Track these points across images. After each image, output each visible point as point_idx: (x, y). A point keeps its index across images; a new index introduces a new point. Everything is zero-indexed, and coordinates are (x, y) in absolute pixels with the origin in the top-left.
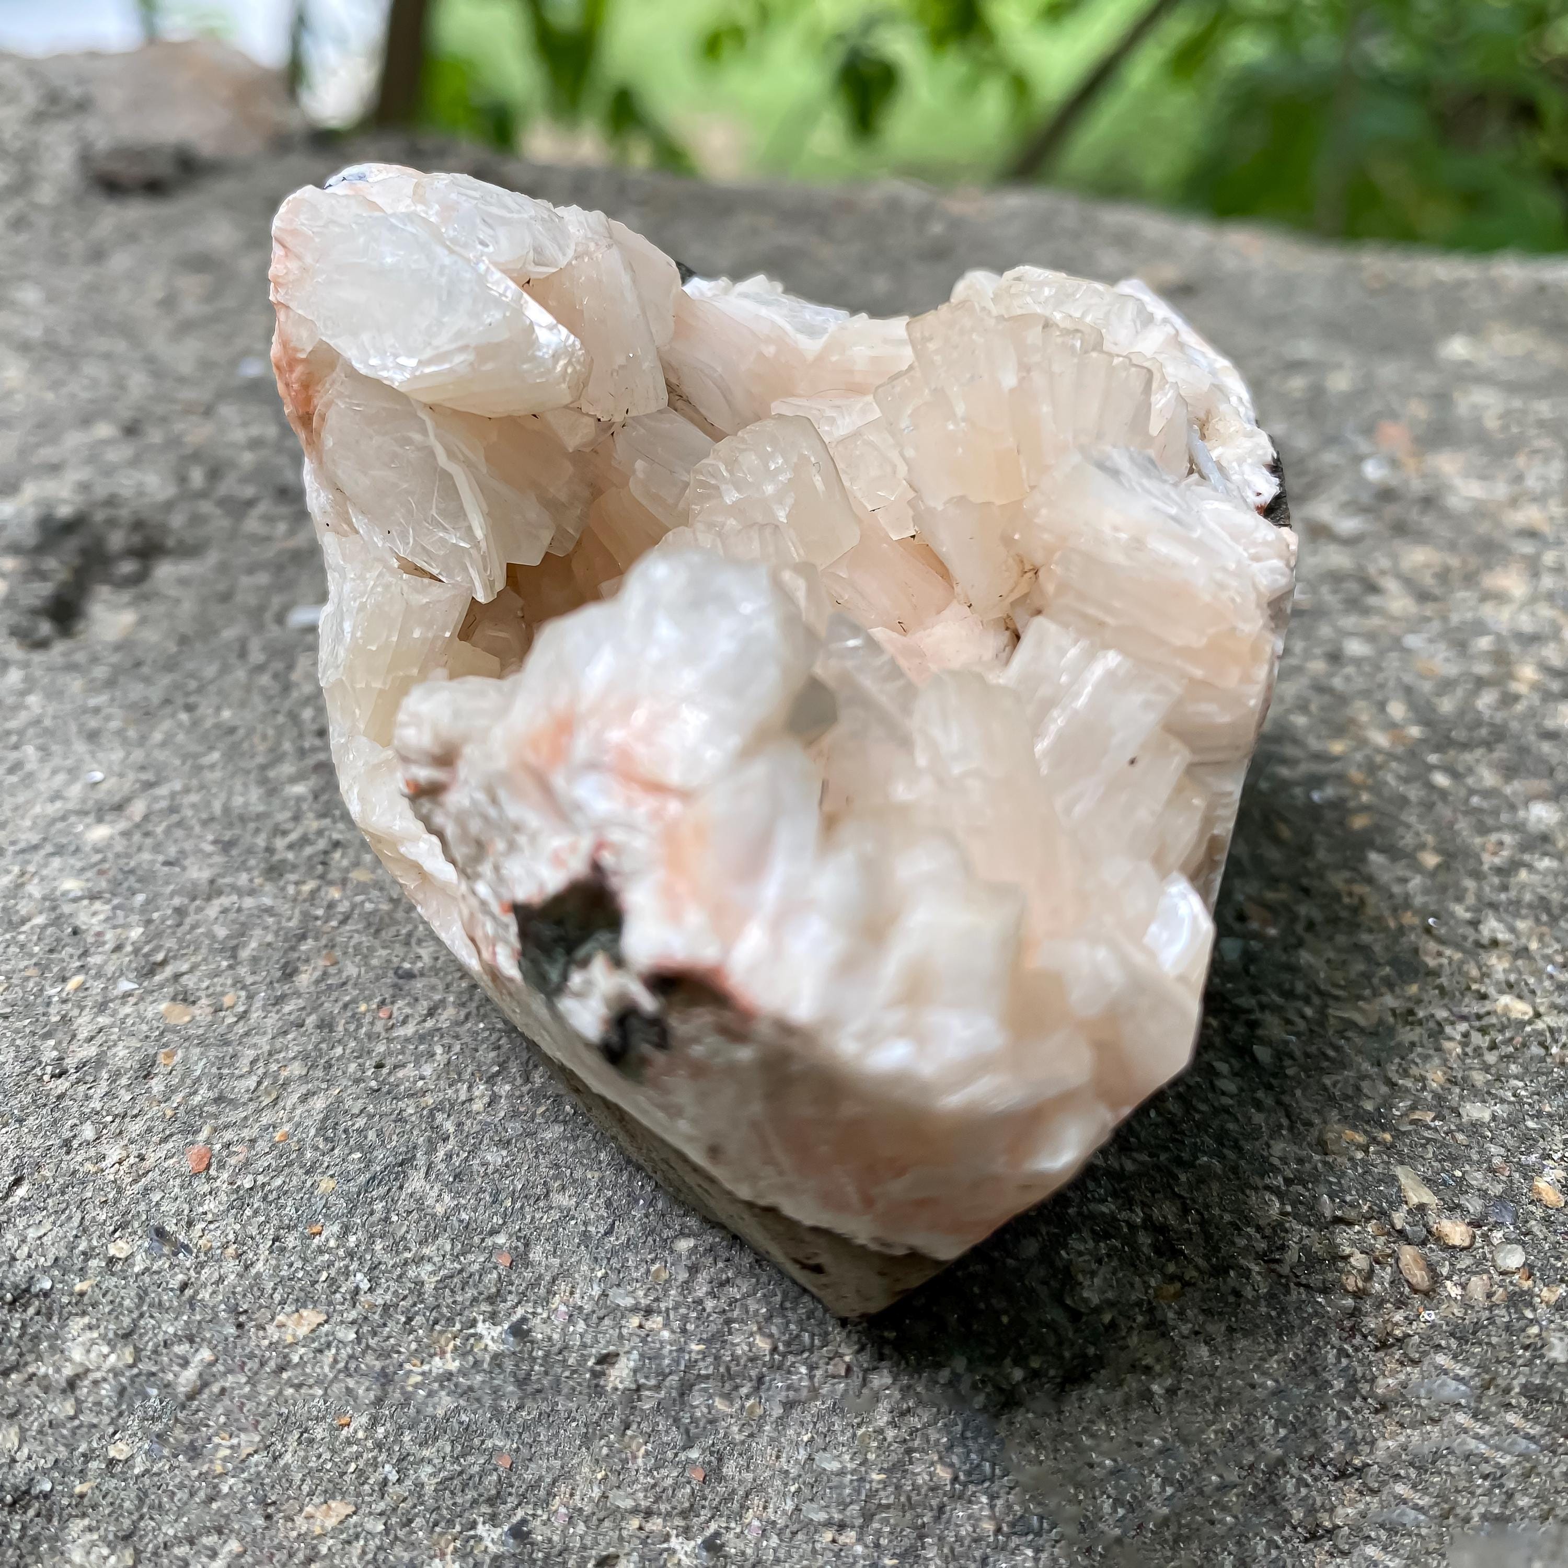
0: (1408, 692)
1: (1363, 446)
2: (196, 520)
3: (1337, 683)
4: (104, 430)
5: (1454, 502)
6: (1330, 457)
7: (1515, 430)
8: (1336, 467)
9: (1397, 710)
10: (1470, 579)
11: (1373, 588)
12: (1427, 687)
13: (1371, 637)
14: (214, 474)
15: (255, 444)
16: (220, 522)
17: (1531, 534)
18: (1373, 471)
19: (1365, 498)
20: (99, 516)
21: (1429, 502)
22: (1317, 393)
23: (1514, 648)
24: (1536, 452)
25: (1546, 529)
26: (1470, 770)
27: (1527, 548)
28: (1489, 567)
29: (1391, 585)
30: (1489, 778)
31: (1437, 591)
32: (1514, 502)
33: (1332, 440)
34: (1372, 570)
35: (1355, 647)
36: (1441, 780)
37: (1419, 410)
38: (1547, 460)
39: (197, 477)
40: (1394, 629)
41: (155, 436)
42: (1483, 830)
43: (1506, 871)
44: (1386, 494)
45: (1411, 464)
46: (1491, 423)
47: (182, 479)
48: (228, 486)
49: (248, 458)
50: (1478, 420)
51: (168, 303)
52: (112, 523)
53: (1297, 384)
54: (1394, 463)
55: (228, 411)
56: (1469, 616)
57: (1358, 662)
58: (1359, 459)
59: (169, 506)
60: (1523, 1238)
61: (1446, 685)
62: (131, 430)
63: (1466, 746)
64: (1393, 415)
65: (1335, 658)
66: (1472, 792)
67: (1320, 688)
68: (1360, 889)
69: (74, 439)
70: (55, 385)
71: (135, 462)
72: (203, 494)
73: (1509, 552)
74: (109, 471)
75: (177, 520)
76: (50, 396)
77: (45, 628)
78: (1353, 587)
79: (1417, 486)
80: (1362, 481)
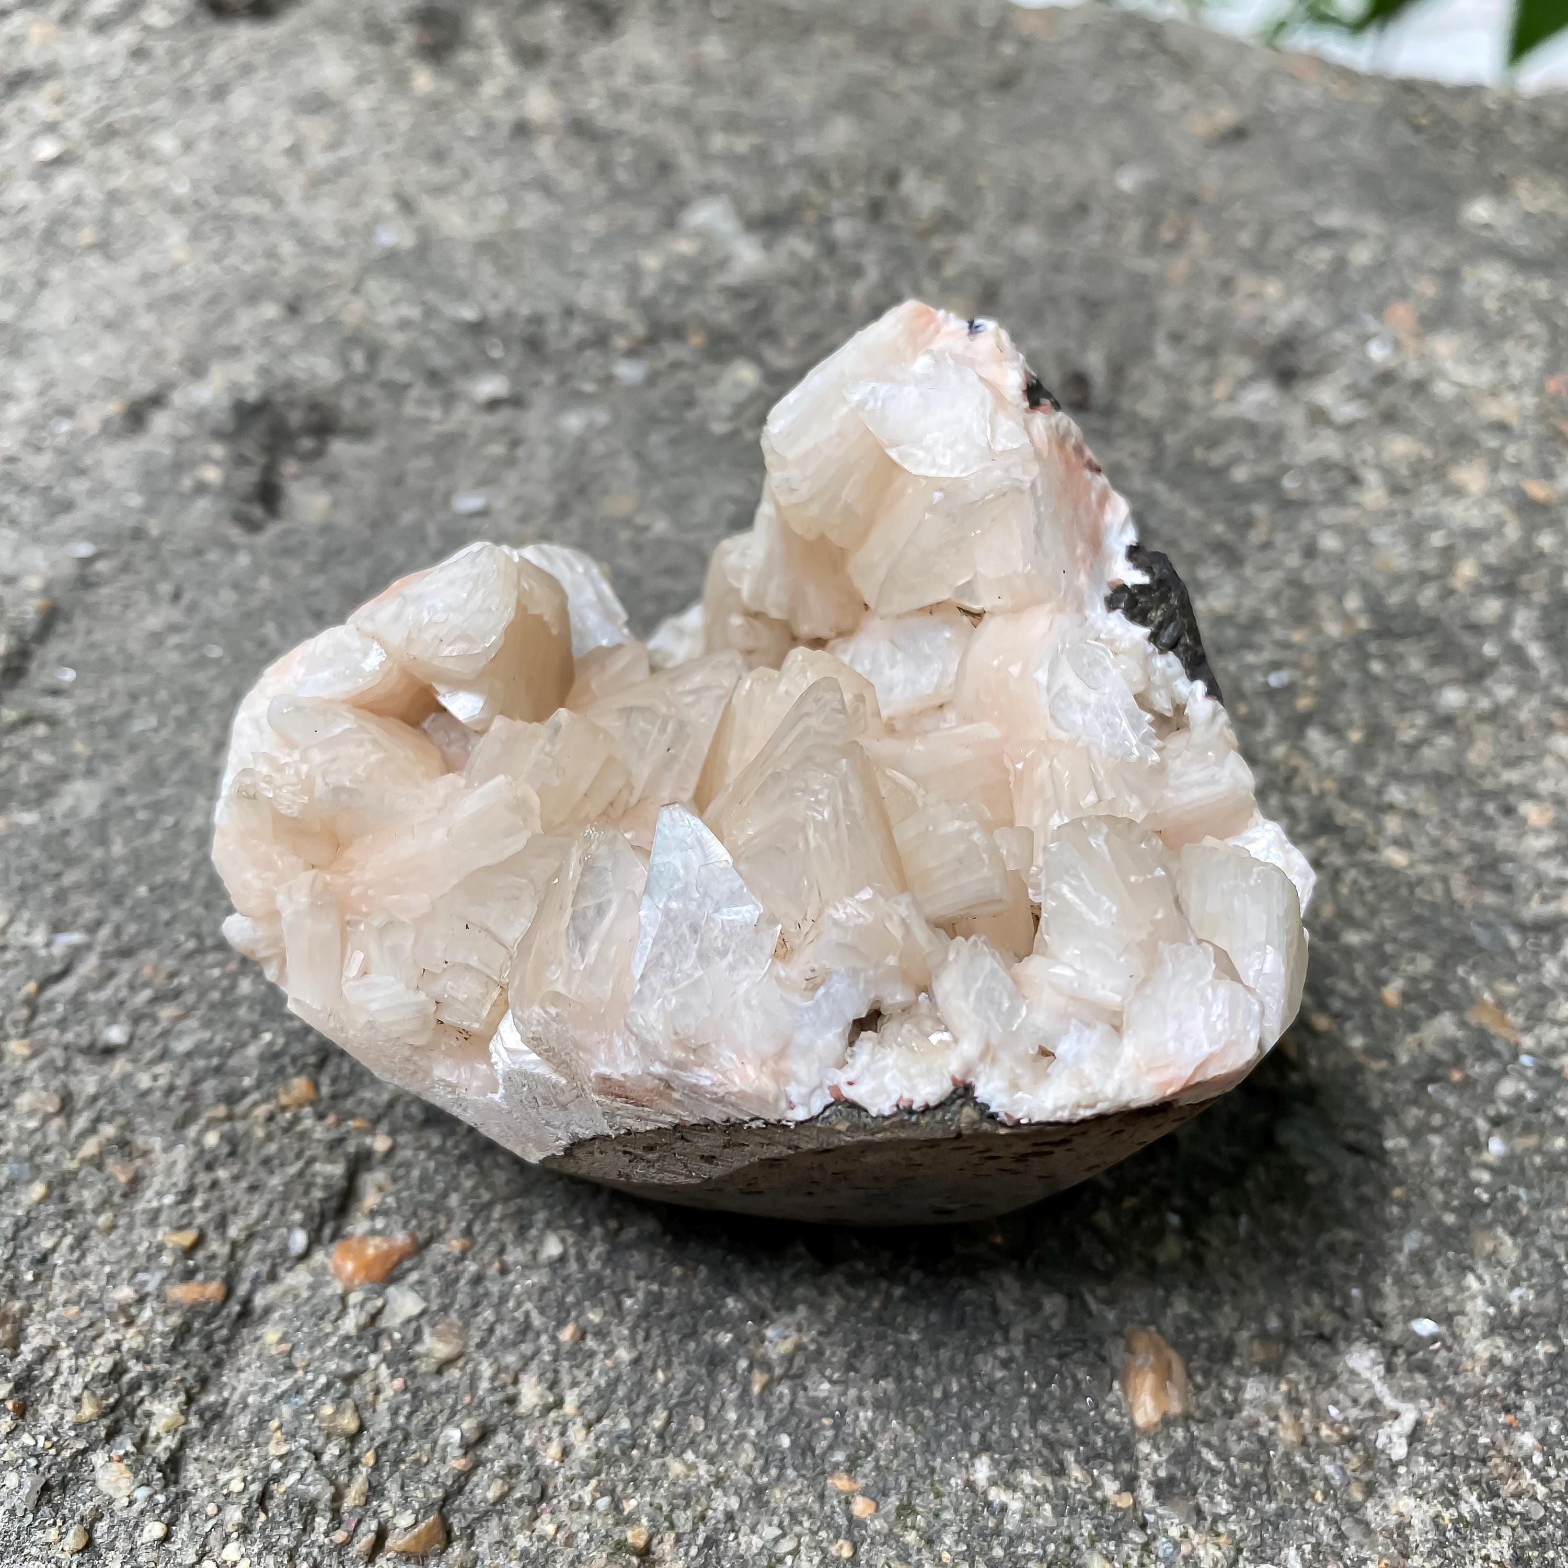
0: (1365, 586)
1: (1371, 324)
2: (364, 403)
3: (1308, 577)
4: (270, 311)
5: (1443, 389)
6: (1342, 337)
7: (1510, 312)
8: (1346, 347)
9: (1353, 602)
10: (1439, 472)
11: (1354, 480)
12: (1380, 581)
13: (1343, 530)
14: (373, 356)
15: (404, 324)
16: (382, 406)
17: (1501, 427)
18: (1377, 352)
19: (1364, 382)
20: (280, 397)
21: (1420, 387)
22: (1340, 264)
23: (1461, 544)
24: (1524, 337)
25: (1514, 421)
26: (1401, 657)
27: (1491, 442)
28: (1454, 461)
29: (1372, 477)
30: (1415, 664)
31: (1408, 484)
32: (1494, 392)
33: (1345, 319)
34: (1357, 459)
35: (1329, 542)
36: (1376, 667)
37: (1427, 288)
38: (1531, 347)
39: (358, 359)
40: (1364, 523)
41: (316, 316)
42: (1402, 710)
43: (1414, 747)
44: (1386, 378)
45: (1410, 344)
46: (1491, 304)
47: (346, 364)
48: (387, 370)
49: (398, 340)
50: (1478, 300)
51: (295, 152)
52: (291, 404)
53: (1322, 255)
54: (1397, 345)
55: (374, 286)
56: (1430, 510)
57: (1329, 557)
58: (1365, 339)
59: (338, 388)
60: (1367, 1028)
61: (1397, 579)
62: (293, 309)
63: (1402, 636)
64: (1403, 293)
65: (1310, 551)
66: (1397, 677)
67: (1294, 581)
68: (1296, 761)
69: (246, 319)
70: (218, 257)
71: (305, 345)
72: (366, 378)
73: (1477, 445)
74: (284, 355)
75: (347, 403)
76: (215, 269)
77: (257, 512)
78: (1338, 478)
79: (1414, 370)
80: (1365, 363)
